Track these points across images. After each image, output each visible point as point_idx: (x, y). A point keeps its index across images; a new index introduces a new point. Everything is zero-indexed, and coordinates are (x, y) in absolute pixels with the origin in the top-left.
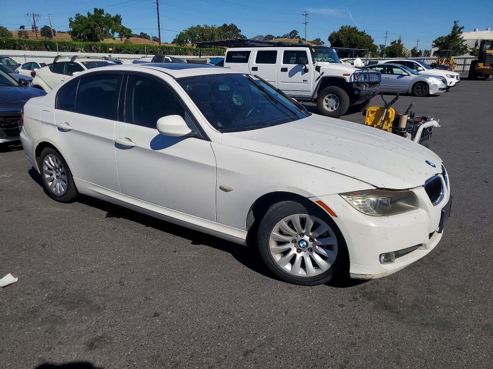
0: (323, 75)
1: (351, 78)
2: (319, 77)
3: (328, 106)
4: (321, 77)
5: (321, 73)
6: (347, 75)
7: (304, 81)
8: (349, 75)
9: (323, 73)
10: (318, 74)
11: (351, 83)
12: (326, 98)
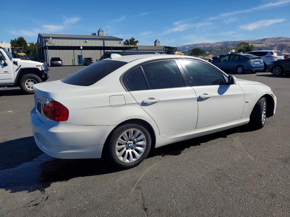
0: (21, 67)
1: (42, 68)
2: (18, 69)
3: (29, 87)
4: (20, 68)
5: (19, 66)
6: (39, 66)
7: (5, 72)
8: (40, 66)
9: (20, 66)
10: (16, 67)
11: (43, 71)
12: (27, 82)
